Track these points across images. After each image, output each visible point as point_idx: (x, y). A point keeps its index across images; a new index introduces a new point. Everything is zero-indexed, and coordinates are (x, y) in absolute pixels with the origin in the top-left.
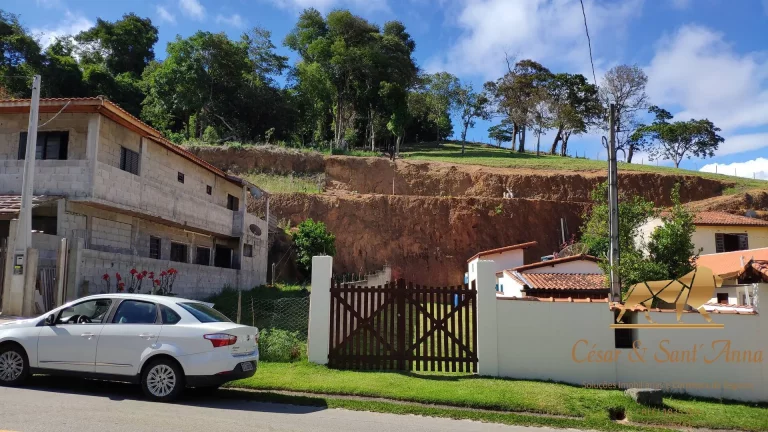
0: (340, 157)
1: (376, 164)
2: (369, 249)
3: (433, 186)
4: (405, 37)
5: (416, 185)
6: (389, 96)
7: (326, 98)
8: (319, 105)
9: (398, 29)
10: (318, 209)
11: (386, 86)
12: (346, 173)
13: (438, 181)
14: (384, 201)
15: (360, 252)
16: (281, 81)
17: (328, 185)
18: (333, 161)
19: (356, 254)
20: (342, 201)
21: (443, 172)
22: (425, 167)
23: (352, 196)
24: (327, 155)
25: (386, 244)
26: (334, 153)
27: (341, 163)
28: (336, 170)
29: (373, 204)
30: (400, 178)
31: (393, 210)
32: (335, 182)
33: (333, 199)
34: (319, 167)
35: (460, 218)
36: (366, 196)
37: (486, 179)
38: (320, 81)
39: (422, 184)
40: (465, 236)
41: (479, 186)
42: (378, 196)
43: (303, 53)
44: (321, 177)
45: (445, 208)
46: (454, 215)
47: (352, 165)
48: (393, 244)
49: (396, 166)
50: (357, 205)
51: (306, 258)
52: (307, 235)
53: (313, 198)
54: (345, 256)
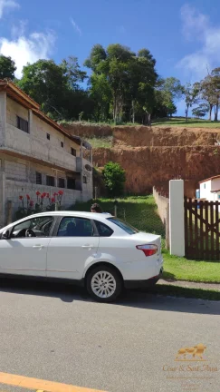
0: (121, 126)
1: (141, 129)
2: (140, 178)
3: (174, 140)
4: (150, 57)
5: (164, 140)
6: (144, 90)
7: (109, 94)
8: (105, 98)
9: (146, 53)
10: (112, 156)
11: (142, 85)
12: (124, 136)
13: (177, 137)
14: (148, 150)
15: (136, 180)
16: (84, 85)
17: (115, 142)
18: (117, 129)
19: (133, 181)
20: (125, 151)
21: (179, 132)
22: (168, 130)
23: (129, 148)
24: (113, 126)
25: (150, 175)
26: (117, 124)
27: (121, 130)
28: (118, 134)
29: (142, 152)
30: (155, 136)
31: (153, 155)
32: (118, 141)
33: (119, 150)
34: (109, 132)
35: (192, 158)
36: (138, 148)
37: (204, 136)
38: (105, 84)
39: (167, 140)
40: (196, 168)
41: (201, 139)
42: (145, 148)
43: (94, 70)
44: (111, 138)
45: (183, 153)
46: (188, 157)
47: (127, 130)
48: (154, 175)
49: (151, 130)
50: (133, 153)
51: (110, 184)
52: (110, 170)
53: (108, 150)
54: (127, 183)
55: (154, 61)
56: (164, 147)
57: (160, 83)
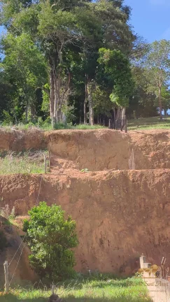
0: (64, 131)
1: (106, 137)
5: (156, 157)
6: (111, 63)
7: (39, 71)
8: (31, 79)
10: (45, 191)
11: (105, 54)
12: (73, 149)
14: (124, 177)
15: (101, 243)
17: (53, 163)
18: (56, 137)
19: (96, 245)
20: (74, 180)
23: (85, 174)
24: (49, 130)
25: (131, 230)
26: (56, 127)
27: (65, 138)
28: (60, 146)
29: (111, 183)
30: (138, 150)
31: (136, 187)
32: (60, 160)
33: (63, 179)
34: (40, 144)
36: (102, 174)
38: (32, 54)
39: (163, 156)
42: (117, 172)
44: (44, 155)
47: (78, 139)
48: (141, 230)
49: (129, 137)
50: (91, 182)
51: (42, 253)
52: (42, 223)
53: (39, 179)
54: (82, 248)
55: (127, 10)
56: (158, 172)
57: (142, 51)
